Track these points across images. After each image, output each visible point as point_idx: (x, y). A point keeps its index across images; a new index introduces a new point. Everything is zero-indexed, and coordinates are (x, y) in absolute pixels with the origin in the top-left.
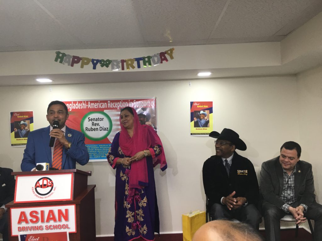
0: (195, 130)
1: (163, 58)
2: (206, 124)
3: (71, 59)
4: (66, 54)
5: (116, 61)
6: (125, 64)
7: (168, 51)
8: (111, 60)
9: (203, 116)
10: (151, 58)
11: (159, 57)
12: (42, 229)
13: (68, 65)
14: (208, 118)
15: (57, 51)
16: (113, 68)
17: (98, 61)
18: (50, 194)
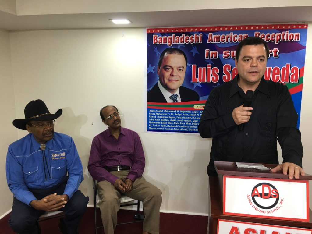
18: (275, 208)
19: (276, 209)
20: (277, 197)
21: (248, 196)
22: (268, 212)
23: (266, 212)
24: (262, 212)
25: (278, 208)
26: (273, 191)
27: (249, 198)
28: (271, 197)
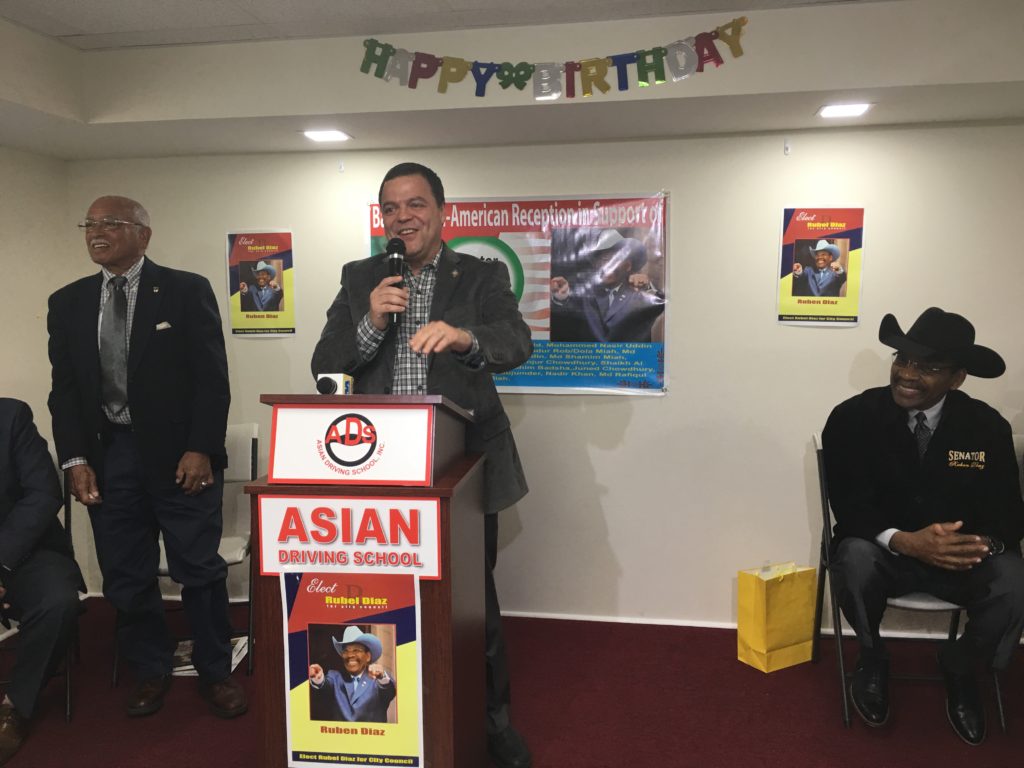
0: (793, 304)
1: (706, 52)
2: (836, 286)
3: (411, 64)
4: (396, 47)
5: (549, 66)
6: (577, 75)
7: (727, 26)
8: (533, 66)
9: (825, 257)
10: (665, 54)
11: (693, 49)
12: (345, 562)
13: (402, 84)
14: (844, 264)
15: (369, 37)
16: (538, 91)
17: (492, 68)
18: (367, 462)
19: (370, 465)
20: (373, 441)
21: (319, 442)
22: (355, 472)
23: (351, 472)
24: (342, 472)
25: (374, 461)
26: (365, 429)
27: (319, 447)
28: (361, 442)
